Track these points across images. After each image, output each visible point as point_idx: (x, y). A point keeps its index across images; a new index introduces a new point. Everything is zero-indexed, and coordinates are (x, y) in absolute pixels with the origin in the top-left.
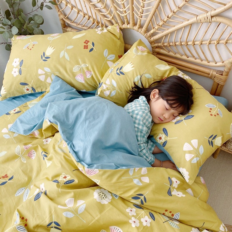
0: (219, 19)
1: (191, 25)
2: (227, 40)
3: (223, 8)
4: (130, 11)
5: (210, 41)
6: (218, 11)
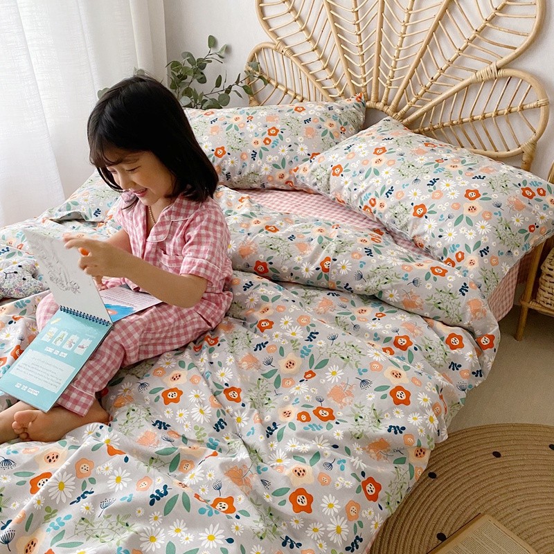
0: (507, 72)
1: (468, 86)
2: (522, 105)
3: (512, 53)
4: (374, 78)
5: (497, 111)
6: (506, 58)
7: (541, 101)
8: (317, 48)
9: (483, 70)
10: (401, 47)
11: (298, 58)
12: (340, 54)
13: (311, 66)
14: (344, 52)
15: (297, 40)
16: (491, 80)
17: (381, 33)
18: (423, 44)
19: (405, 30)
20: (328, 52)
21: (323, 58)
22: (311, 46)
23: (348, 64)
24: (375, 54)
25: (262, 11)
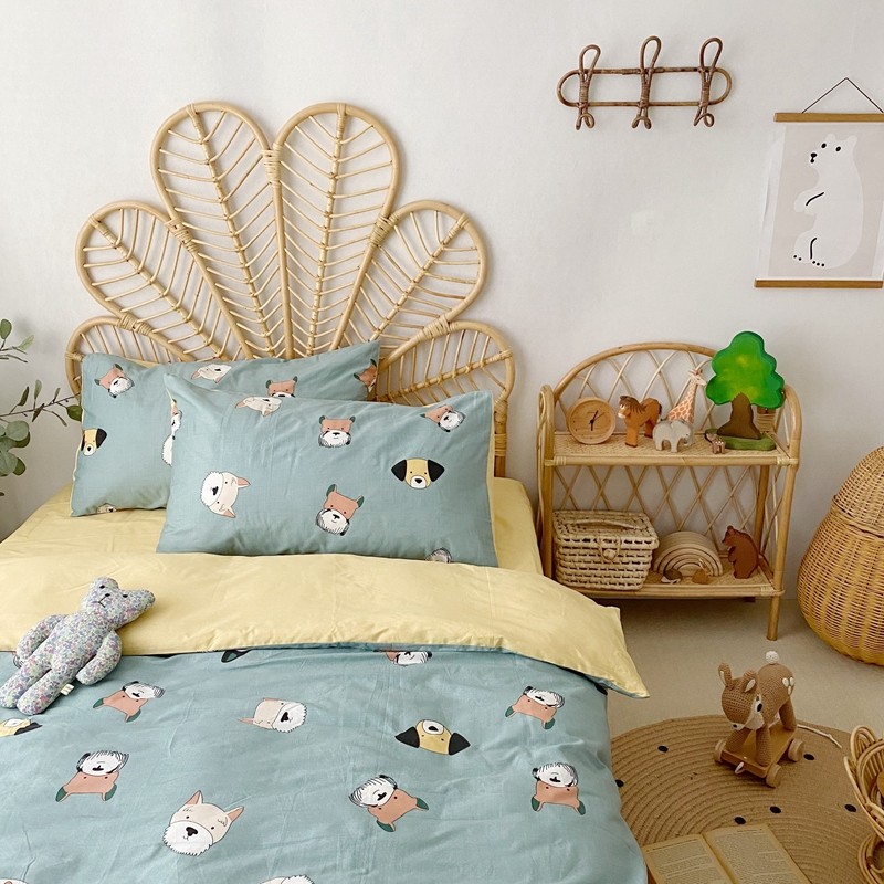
0: (461, 325)
1: (415, 346)
2: (484, 360)
3: (459, 305)
5: (457, 370)
6: (455, 310)
7: (505, 353)
8: (193, 319)
9: (431, 326)
10: (319, 306)
11: (161, 335)
12: (231, 322)
13: (185, 343)
14: (236, 320)
15: (158, 311)
16: (442, 336)
17: (288, 292)
18: (350, 302)
19: (321, 286)
21: (205, 332)
22: (181, 316)
23: (245, 335)
24: (283, 319)
25: (88, 275)
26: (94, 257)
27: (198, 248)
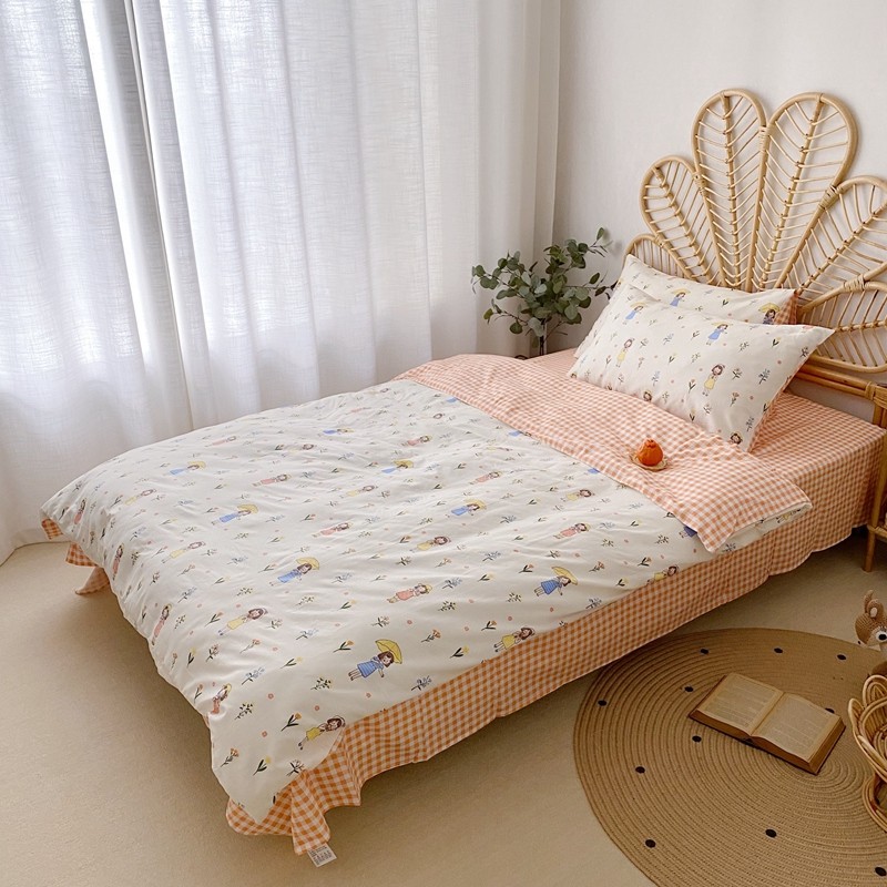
0: (876, 285)
1: (837, 295)
3: (877, 268)
4: (747, 279)
5: (864, 324)
6: (873, 271)
8: (695, 244)
9: (853, 281)
10: (775, 250)
11: (676, 252)
12: (716, 251)
13: (688, 261)
14: (720, 250)
15: (677, 235)
16: (859, 292)
17: (756, 236)
18: (796, 250)
19: (780, 235)
20: (705, 248)
21: (700, 254)
22: (689, 241)
23: (723, 263)
24: (749, 255)
25: (645, 204)
26: (651, 193)
27: (708, 194)
